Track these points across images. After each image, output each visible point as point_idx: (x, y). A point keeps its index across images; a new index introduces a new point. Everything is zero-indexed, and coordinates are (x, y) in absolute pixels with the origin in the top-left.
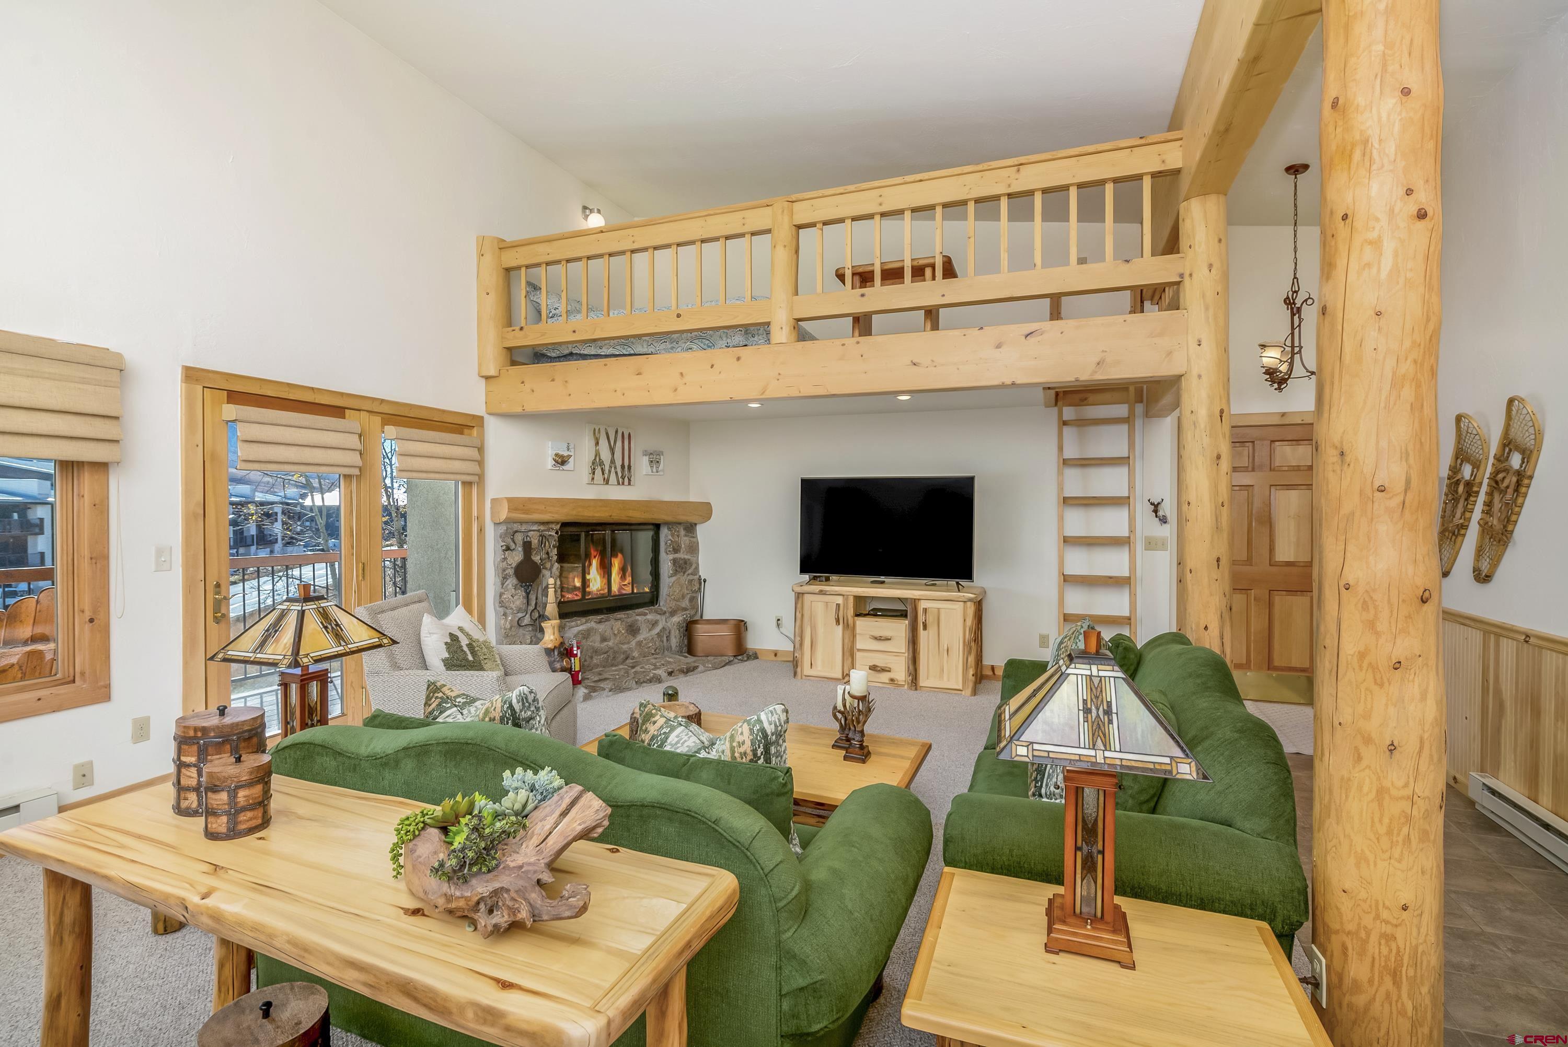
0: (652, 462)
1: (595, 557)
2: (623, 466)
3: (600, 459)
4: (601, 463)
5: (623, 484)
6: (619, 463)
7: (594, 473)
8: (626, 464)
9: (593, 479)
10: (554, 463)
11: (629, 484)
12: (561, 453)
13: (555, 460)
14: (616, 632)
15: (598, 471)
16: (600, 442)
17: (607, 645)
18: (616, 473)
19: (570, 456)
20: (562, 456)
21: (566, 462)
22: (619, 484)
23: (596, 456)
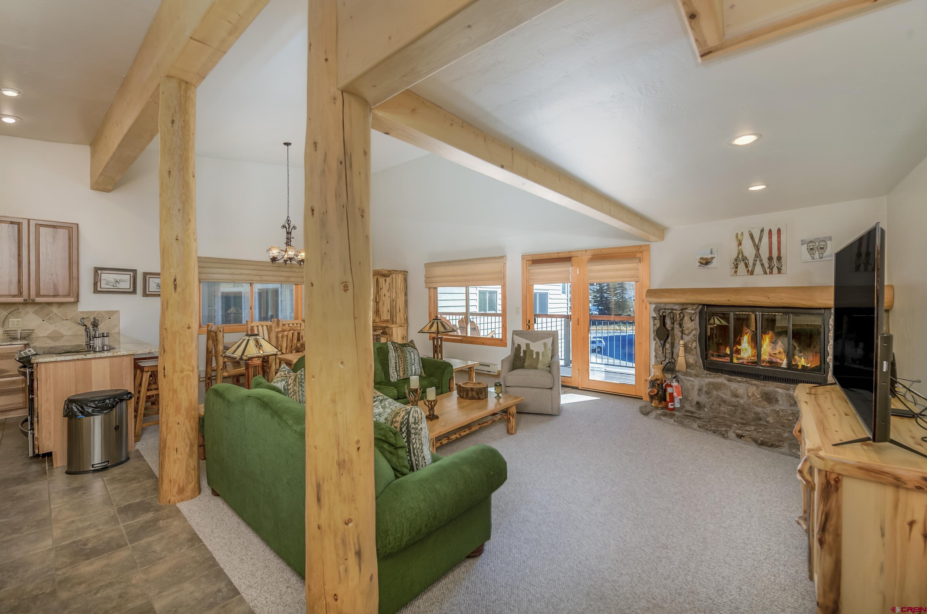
0: (812, 249)
1: (746, 333)
2: (770, 259)
3: (743, 256)
4: (744, 259)
5: (771, 273)
6: (765, 255)
7: (737, 268)
8: (775, 254)
9: (736, 272)
10: (699, 264)
11: (779, 271)
12: (705, 257)
13: (700, 262)
14: (750, 394)
15: (742, 265)
16: (743, 243)
17: (737, 401)
18: (762, 265)
19: (713, 258)
20: (707, 259)
21: (709, 262)
22: (765, 273)
23: (739, 254)
